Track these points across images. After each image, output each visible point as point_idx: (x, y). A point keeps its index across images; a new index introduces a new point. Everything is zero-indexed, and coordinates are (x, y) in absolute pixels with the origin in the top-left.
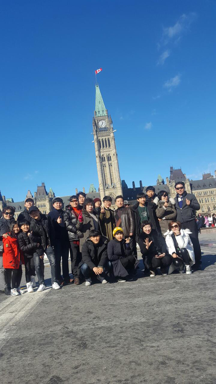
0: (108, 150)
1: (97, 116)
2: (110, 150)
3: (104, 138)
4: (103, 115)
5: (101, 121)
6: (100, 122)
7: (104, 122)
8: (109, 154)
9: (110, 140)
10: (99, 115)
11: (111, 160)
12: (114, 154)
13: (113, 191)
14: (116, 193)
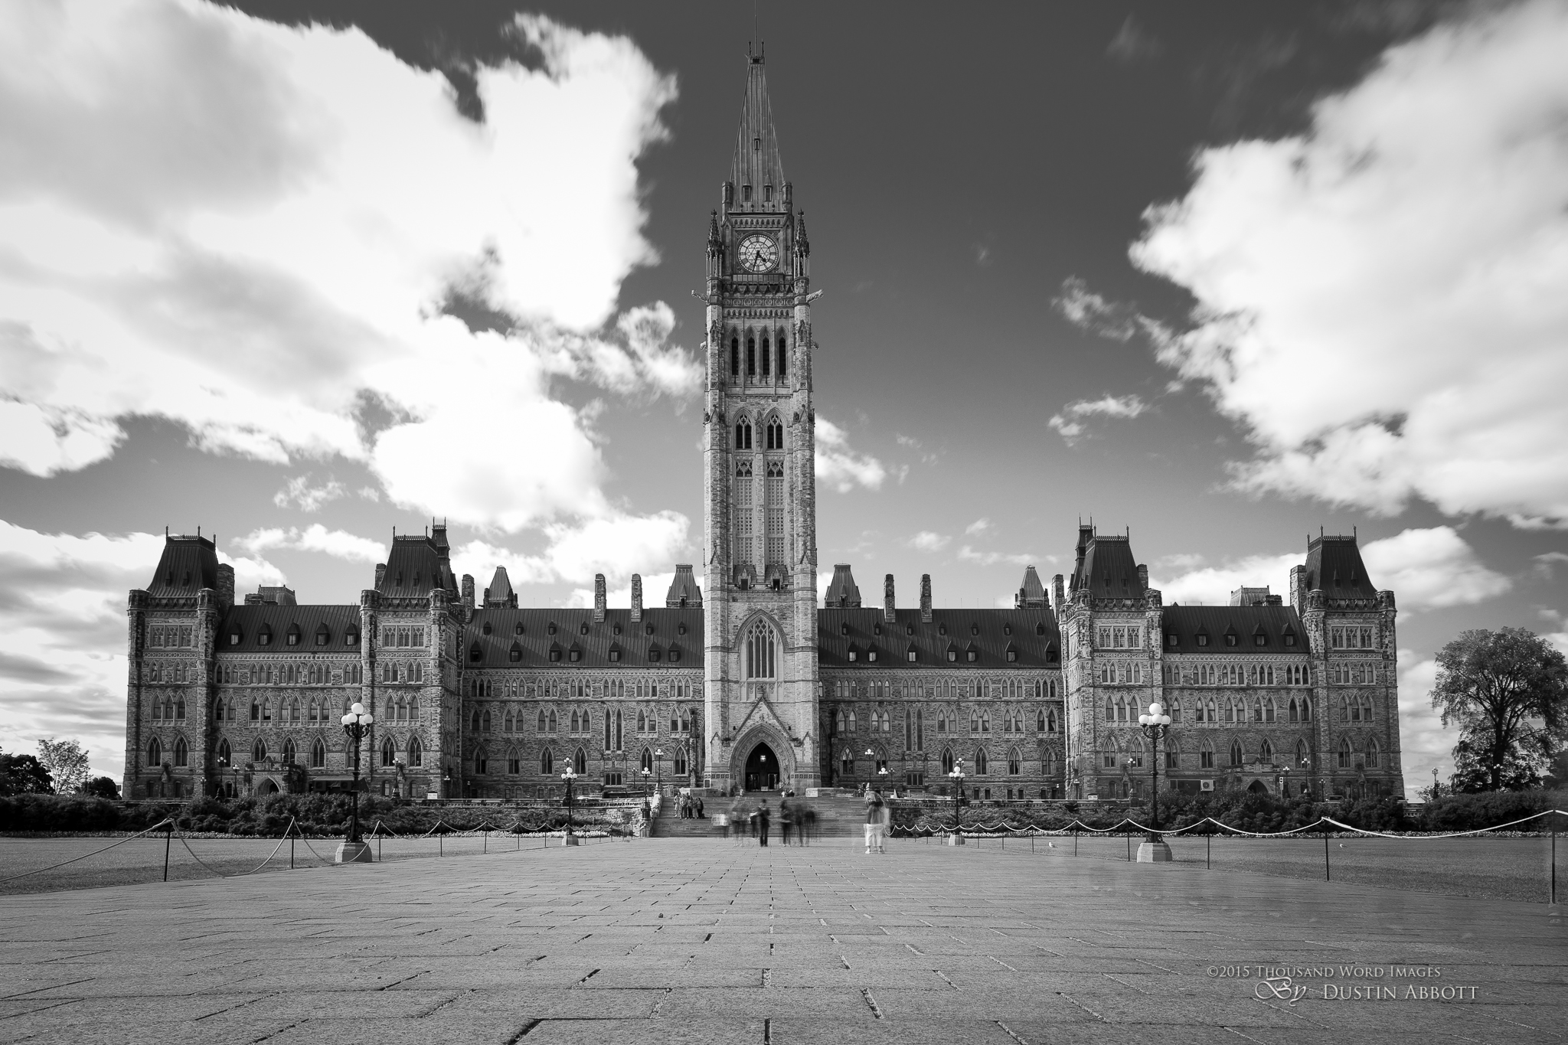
12: (797, 416)
13: (771, 604)
14: (783, 616)
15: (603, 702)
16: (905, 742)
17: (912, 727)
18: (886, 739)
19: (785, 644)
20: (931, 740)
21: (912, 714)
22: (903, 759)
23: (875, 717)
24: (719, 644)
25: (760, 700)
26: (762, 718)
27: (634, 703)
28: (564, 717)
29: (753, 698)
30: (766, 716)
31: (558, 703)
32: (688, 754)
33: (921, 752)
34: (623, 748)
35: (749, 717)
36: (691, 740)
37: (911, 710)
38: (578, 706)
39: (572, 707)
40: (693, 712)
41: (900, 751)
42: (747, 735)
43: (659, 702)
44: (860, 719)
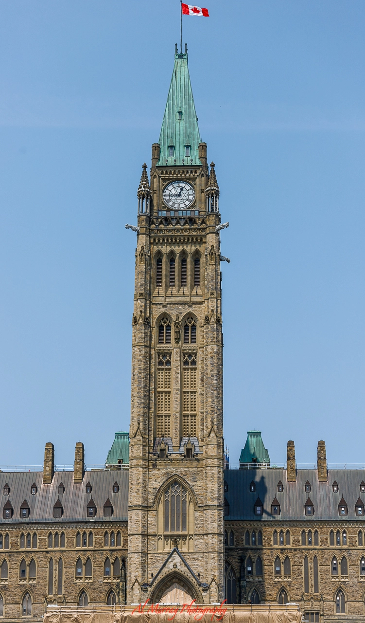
0: (187, 299)
1: (160, 164)
2: (195, 299)
3: (178, 249)
4: (187, 162)
5: (176, 185)
6: (170, 188)
7: (188, 187)
8: (190, 316)
9: (203, 260)
10: (171, 162)
11: (194, 341)
12: (207, 319)
13: (183, 470)
14: (195, 480)
15: (47, 552)
16: (303, 584)
17: (310, 571)
18: (288, 581)
19: (196, 502)
20: (326, 582)
21: (309, 560)
22: (302, 600)
23: (278, 562)
24: (140, 503)
25: (175, 550)
26: (175, 566)
27: (74, 553)
28: (15, 566)
29: (168, 549)
30: (178, 564)
31: (9, 554)
32: (119, 596)
33: (318, 594)
34: (63, 592)
35: (164, 566)
37: (308, 556)
38: (27, 556)
39: (21, 557)
40: (122, 560)
41: (299, 593)
42: (163, 580)
43: (94, 551)
44: (265, 565)
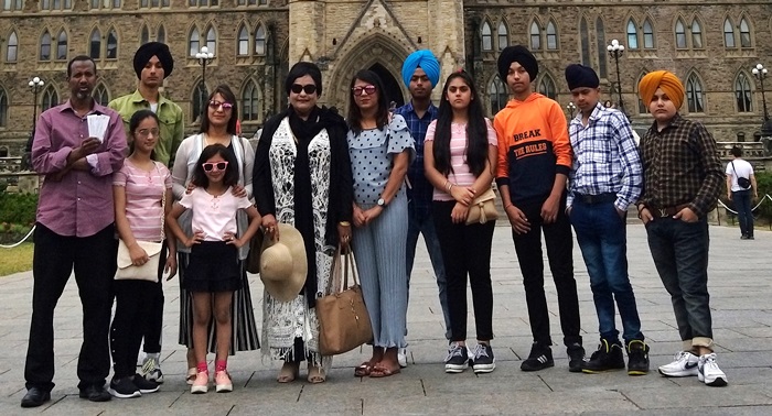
15: (138, 16)
18: (554, 61)
20: (619, 61)
21: (588, 23)
23: (534, 29)
26: (377, 24)
27: (185, 17)
28: (81, 39)
30: (383, 21)
31: (71, 18)
32: (263, 90)
33: (606, 81)
35: (357, 23)
36: (267, 69)
37: (587, 18)
38: (102, 23)
39: (92, 24)
40: (272, 28)
43: (220, 12)
44: (514, 34)
